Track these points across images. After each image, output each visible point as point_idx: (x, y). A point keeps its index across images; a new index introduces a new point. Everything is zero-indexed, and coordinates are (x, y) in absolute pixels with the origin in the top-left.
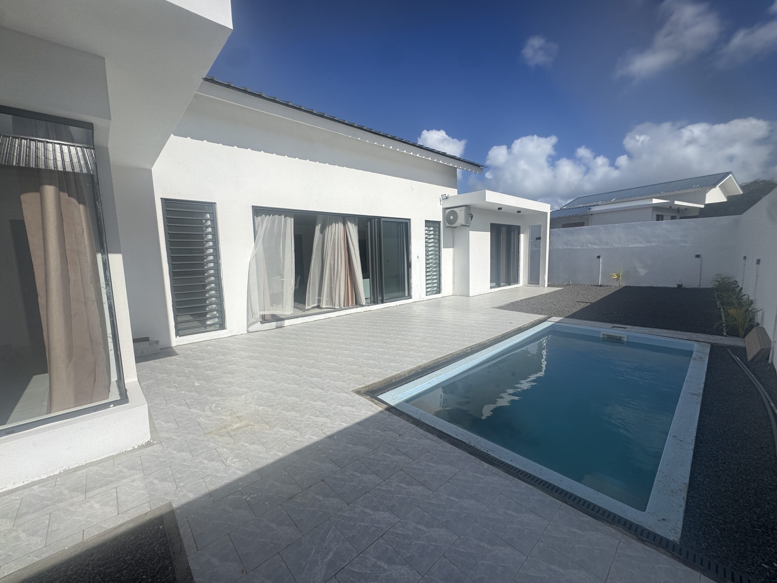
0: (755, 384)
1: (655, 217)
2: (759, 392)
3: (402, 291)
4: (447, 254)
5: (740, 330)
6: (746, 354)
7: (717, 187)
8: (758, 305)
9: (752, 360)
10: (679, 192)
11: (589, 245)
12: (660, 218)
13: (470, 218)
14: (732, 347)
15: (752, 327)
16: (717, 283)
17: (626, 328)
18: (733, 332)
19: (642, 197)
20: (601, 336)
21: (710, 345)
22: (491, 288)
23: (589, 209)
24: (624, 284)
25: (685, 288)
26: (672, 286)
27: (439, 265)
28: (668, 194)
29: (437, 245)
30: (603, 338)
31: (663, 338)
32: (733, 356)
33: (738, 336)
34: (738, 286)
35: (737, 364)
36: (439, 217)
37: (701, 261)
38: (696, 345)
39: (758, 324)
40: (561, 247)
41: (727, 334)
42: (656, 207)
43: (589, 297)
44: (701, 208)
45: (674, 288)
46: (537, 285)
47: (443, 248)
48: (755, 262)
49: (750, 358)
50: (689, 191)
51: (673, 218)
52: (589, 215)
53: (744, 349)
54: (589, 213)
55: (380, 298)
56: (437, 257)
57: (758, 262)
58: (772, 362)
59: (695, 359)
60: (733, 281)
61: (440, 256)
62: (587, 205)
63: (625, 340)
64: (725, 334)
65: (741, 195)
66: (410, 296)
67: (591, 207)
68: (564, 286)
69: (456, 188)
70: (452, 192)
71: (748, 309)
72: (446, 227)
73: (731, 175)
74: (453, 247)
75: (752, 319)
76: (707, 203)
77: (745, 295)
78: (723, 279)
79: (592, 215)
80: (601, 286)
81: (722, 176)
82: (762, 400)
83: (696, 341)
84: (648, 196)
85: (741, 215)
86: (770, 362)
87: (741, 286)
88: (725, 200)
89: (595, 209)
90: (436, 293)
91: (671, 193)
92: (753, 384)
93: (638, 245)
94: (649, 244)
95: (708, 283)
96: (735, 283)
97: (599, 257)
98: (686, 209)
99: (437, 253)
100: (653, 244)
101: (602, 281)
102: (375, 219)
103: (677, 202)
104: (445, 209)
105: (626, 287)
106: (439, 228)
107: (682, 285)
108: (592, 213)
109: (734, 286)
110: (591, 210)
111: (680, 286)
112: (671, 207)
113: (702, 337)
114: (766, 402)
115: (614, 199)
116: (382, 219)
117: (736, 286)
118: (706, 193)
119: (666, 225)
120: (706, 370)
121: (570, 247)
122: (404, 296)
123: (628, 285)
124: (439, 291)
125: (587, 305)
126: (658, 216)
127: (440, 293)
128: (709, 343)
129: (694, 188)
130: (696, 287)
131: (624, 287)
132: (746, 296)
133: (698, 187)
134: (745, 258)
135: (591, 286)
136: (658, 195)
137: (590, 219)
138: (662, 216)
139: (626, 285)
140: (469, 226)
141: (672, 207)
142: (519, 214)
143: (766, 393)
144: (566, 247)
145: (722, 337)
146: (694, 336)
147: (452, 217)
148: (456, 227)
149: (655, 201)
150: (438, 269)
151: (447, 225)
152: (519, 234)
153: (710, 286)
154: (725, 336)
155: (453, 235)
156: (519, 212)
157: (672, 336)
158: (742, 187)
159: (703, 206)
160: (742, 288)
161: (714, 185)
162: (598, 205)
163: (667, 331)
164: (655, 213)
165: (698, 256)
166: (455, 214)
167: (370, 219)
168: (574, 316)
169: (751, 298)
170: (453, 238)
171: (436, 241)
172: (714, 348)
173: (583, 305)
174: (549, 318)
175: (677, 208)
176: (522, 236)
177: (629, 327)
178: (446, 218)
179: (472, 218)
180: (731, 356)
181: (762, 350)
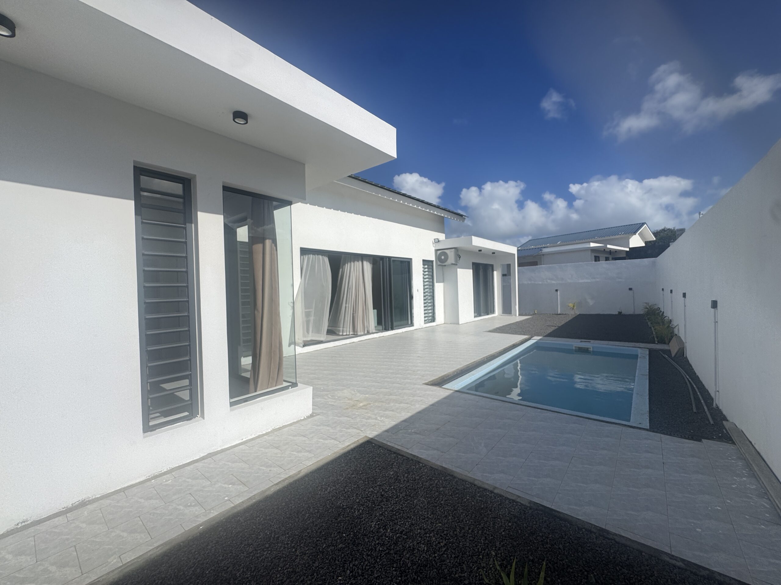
0: (678, 368)
1: (593, 258)
2: (680, 372)
3: (406, 320)
4: (439, 288)
5: (666, 339)
6: (671, 353)
7: (637, 234)
8: (674, 323)
9: (675, 356)
10: (608, 238)
11: (549, 281)
12: (597, 258)
13: (458, 258)
14: (663, 350)
15: (672, 337)
16: (646, 310)
17: (590, 342)
18: (662, 341)
19: (581, 241)
20: (574, 348)
21: (648, 350)
22: (475, 317)
23: (541, 250)
24: (578, 313)
25: (624, 315)
26: (614, 313)
27: (433, 297)
28: (601, 239)
29: (431, 280)
30: (575, 349)
31: (617, 347)
32: (663, 355)
33: (665, 343)
34: (661, 311)
35: (666, 359)
36: (432, 257)
37: (633, 293)
38: (639, 350)
39: (676, 335)
40: (526, 283)
41: (658, 342)
42: (593, 250)
43: (555, 322)
44: (627, 251)
45: (616, 315)
46: (510, 315)
47: (436, 282)
48: (669, 291)
49: (673, 355)
50: (617, 237)
51: (607, 259)
52: (541, 255)
53: (670, 351)
54: (542, 254)
55: (390, 326)
56: (431, 290)
57: (671, 291)
58: (686, 356)
59: (640, 357)
60: (657, 307)
61: (433, 290)
62: (538, 247)
63: (591, 350)
64: (657, 342)
65: (653, 241)
66: (412, 324)
67: (542, 249)
68: (531, 315)
69: (444, 233)
70: (442, 236)
71: (669, 326)
72: (438, 266)
73: (645, 225)
74: (443, 282)
75: (673, 332)
76: (631, 247)
77: (666, 316)
78: (650, 307)
79: (543, 255)
80: (560, 314)
81: (639, 226)
82: (682, 376)
83: (639, 347)
84: (586, 241)
85: (656, 258)
86: (685, 356)
87: (662, 311)
88: (643, 245)
89: (545, 250)
90: (431, 322)
91: (603, 238)
92: (677, 369)
93: (586, 281)
94: (594, 280)
95: (640, 311)
96: (658, 309)
97: (557, 290)
98: (616, 252)
99: (431, 287)
100: (598, 280)
101: (560, 311)
102: (386, 258)
103: (609, 246)
104: (436, 251)
105: (580, 315)
106: (433, 266)
107: (621, 312)
108: (543, 254)
109: (658, 311)
110: (542, 251)
111: (620, 313)
112: (604, 250)
113: (642, 345)
114: (685, 377)
115: (560, 242)
116: (392, 259)
117: (660, 311)
118: (629, 239)
119: (603, 265)
120: (648, 363)
121: (533, 282)
122: (408, 324)
123: (581, 313)
124: (433, 320)
125: (557, 327)
126: (595, 257)
127: (434, 321)
128: (647, 348)
129: (620, 235)
130: (632, 313)
131: (578, 315)
132: (667, 318)
133: (623, 234)
134: (663, 289)
135: (553, 314)
136: (593, 240)
137: (542, 258)
138: (599, 257)
139: (580, 313)
140: (457, 265)
141: (606, 250)
142: (493, 254)
143: (684, 372)
144: (530, 283)
145: (654, 345)
146: (637, 344)
147: (443, 257)
148: (445, 266)
149: (593, 245)
150: (432, 301)
151: (439, 263)
152: (493, 271)
153: (642, 313)
154: (657, 344)
155: (443, 272)
156: (494, 253)
157: (622, 345)
158: (655, 234)
159: (628, 249)
160: (663, 312)
161: (634, 233)
162: (547, 247)
163: (619, 342)
164: (593, 255)
165: (630, 289)
166: (445, 254)
167: (382, 258)
168: (549, 335)
169: (670, 318)
170: (443, 274)
171: (430, 277)
172: (651, 351)
173: (553, 328)
174: (532, 337)
175: (609, 250)
176: (495, 273)
177: (592, 341)
178: (438, 258)
179: (460, 257)
180: (662, 355)
181: (680, 349)
